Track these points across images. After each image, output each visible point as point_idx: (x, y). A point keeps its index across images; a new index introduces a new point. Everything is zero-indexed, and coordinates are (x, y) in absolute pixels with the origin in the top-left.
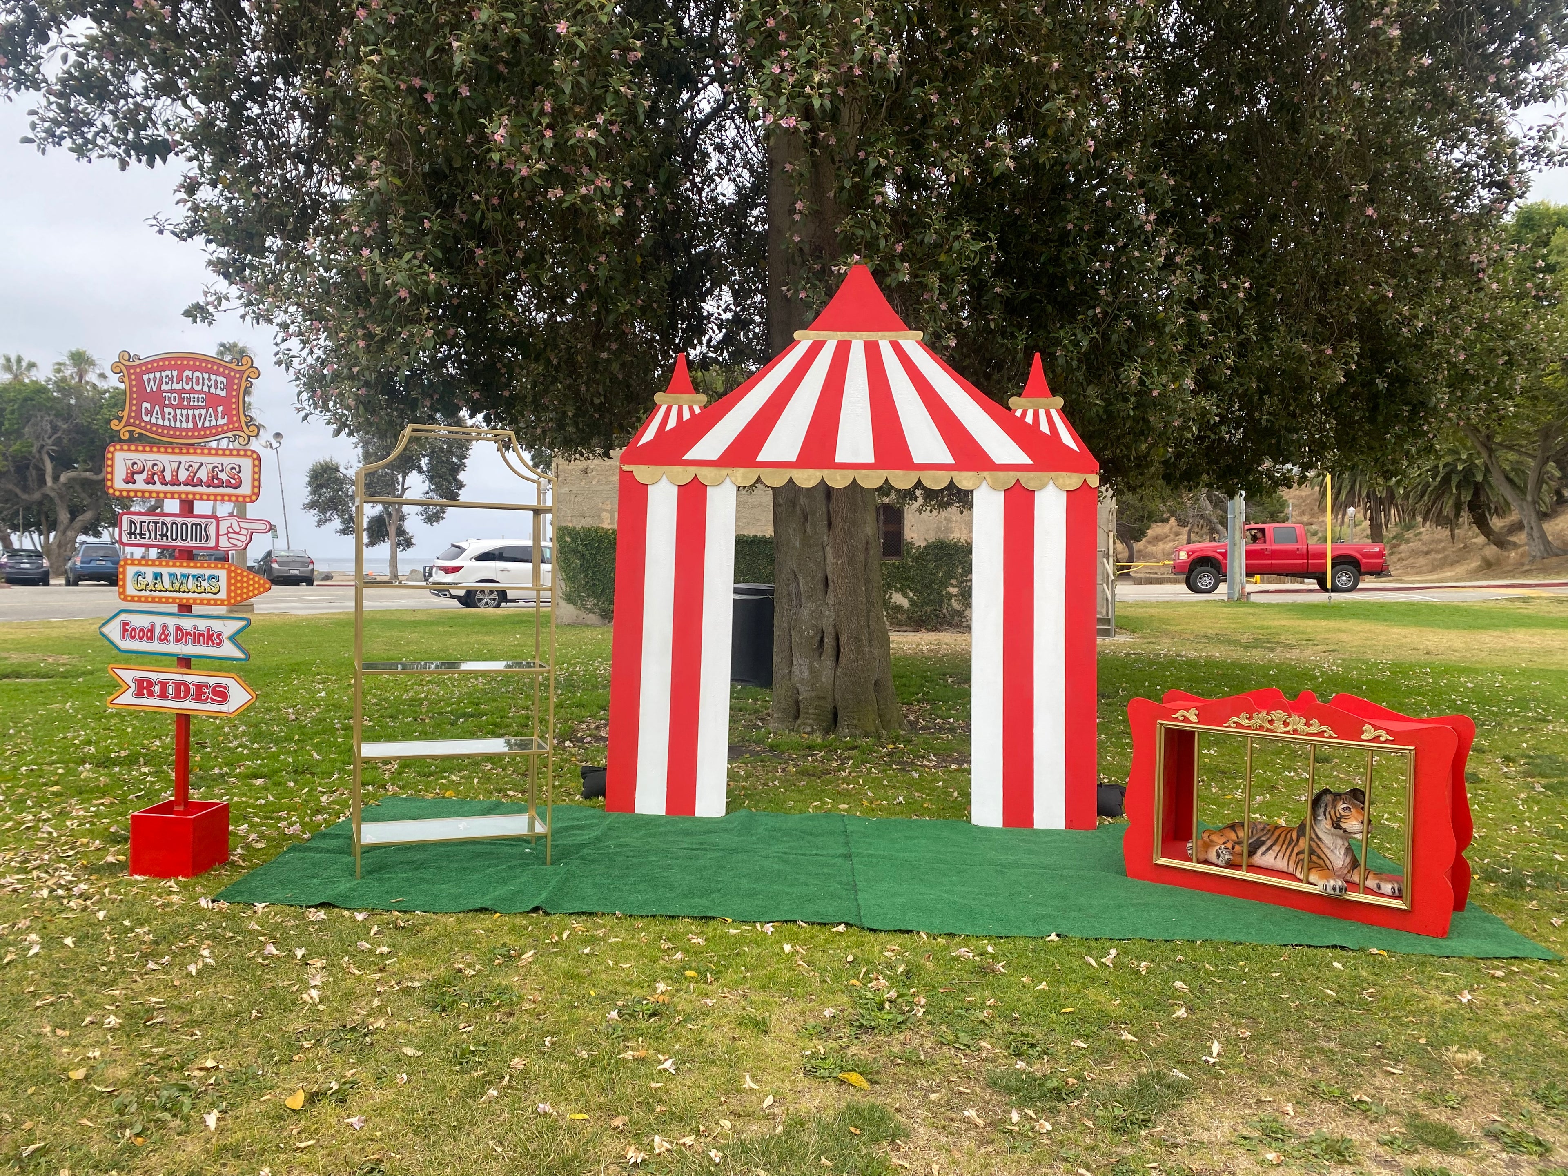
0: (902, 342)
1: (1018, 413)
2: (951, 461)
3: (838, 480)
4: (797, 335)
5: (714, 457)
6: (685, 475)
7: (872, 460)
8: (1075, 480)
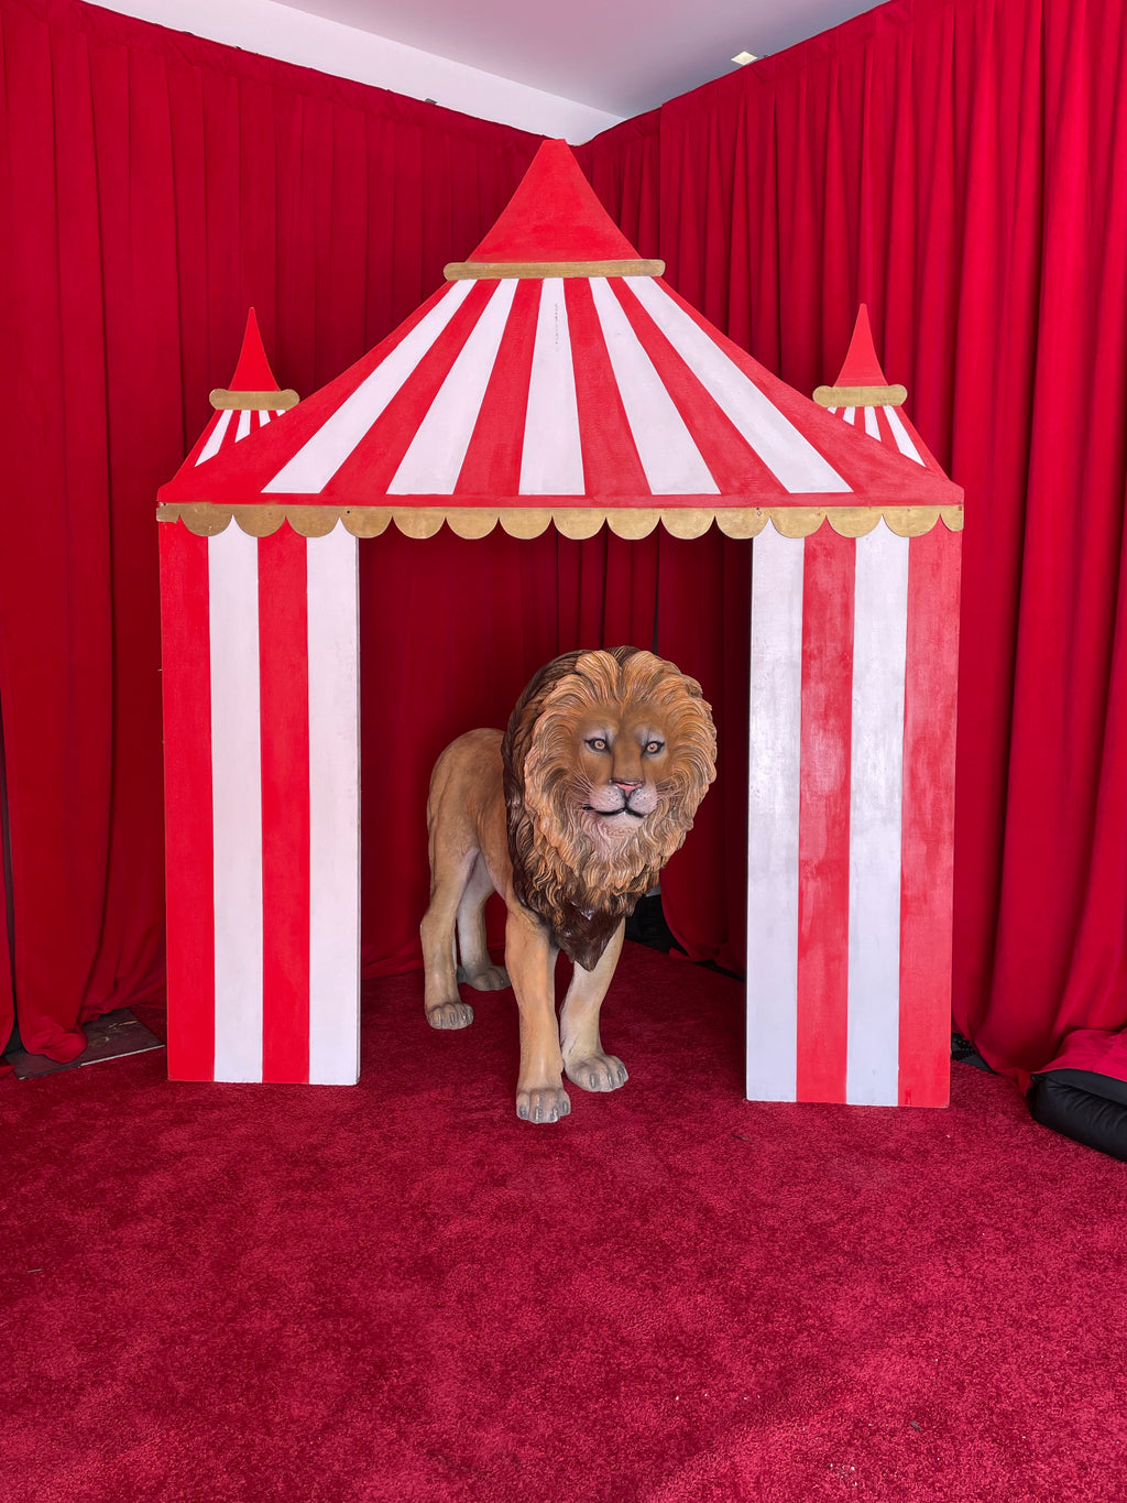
0: (629, 281)
1: (832, 410)
2: (712, 490)
3: (525, 525)
4: (450, 270)
5: (316, 489)
6: (270, 518)
7: (581, 491)
8: (922, 518)
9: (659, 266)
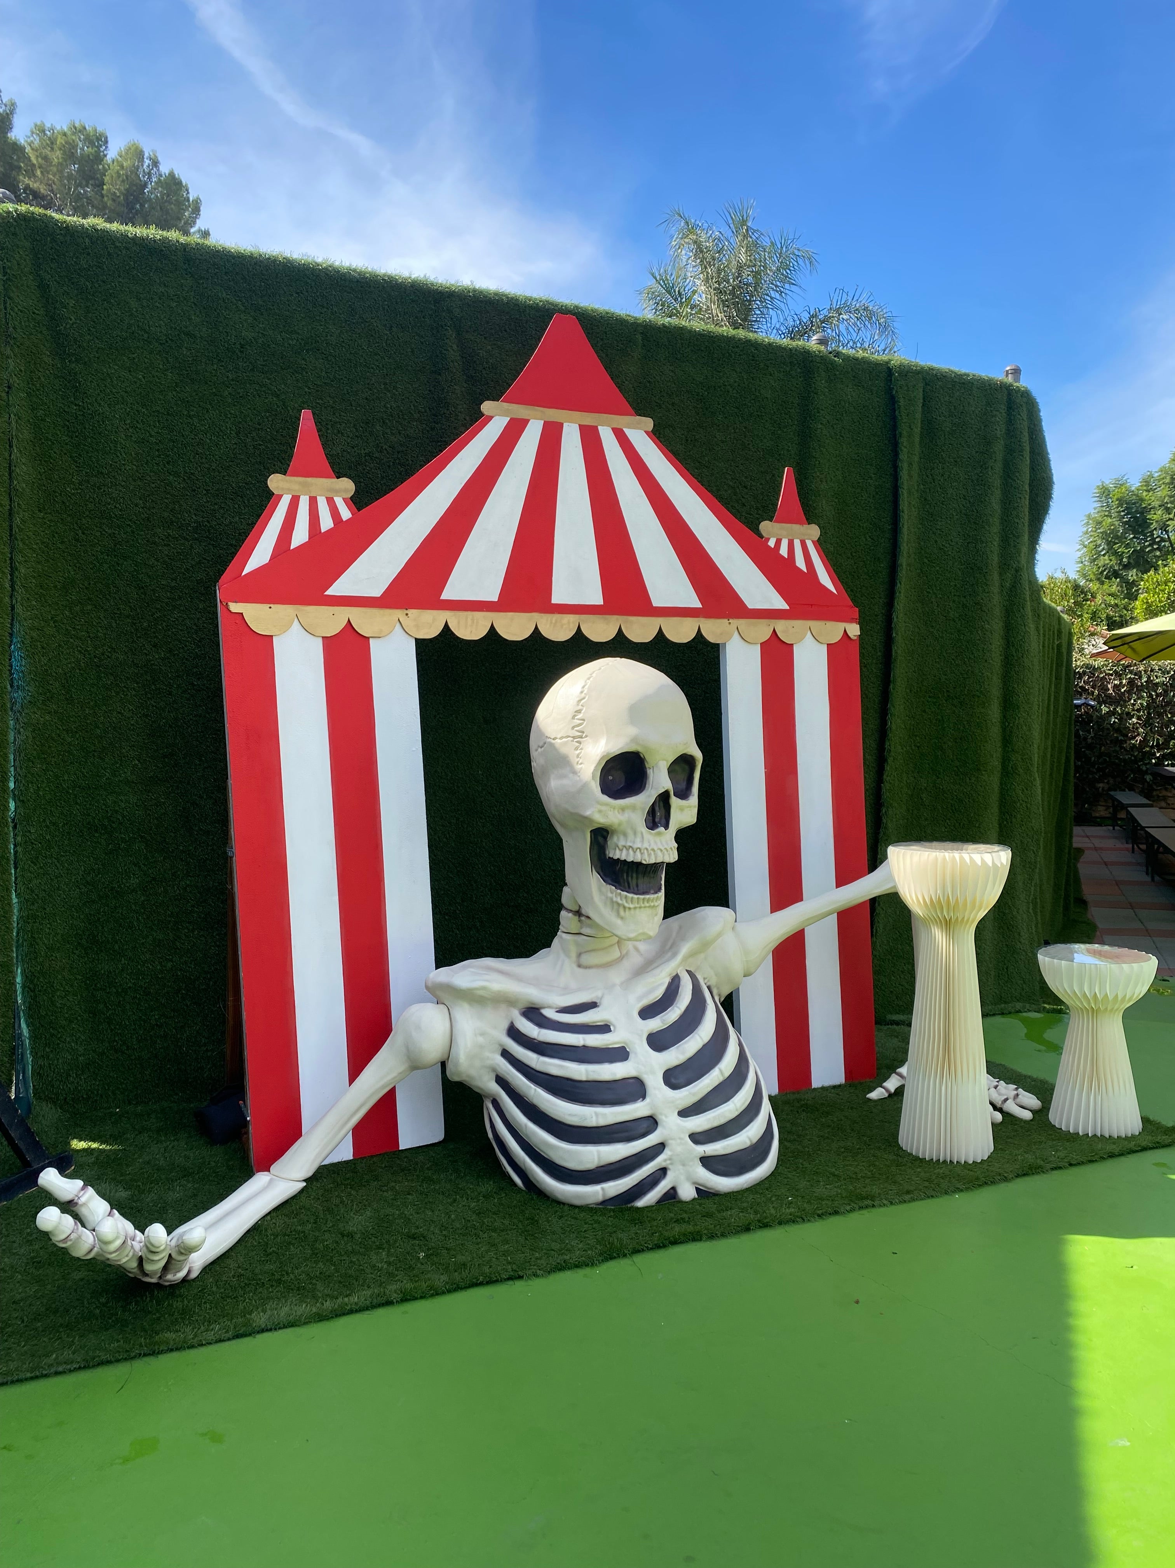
0: (628, 432)
1: (772, 543)
2: (696, 604)
3: (557, 629)
4: (487, 407)
5: (377, 592)
6: (332, 620)
7: (600, 602)
8: (834, 630)
9: (649, 423)
